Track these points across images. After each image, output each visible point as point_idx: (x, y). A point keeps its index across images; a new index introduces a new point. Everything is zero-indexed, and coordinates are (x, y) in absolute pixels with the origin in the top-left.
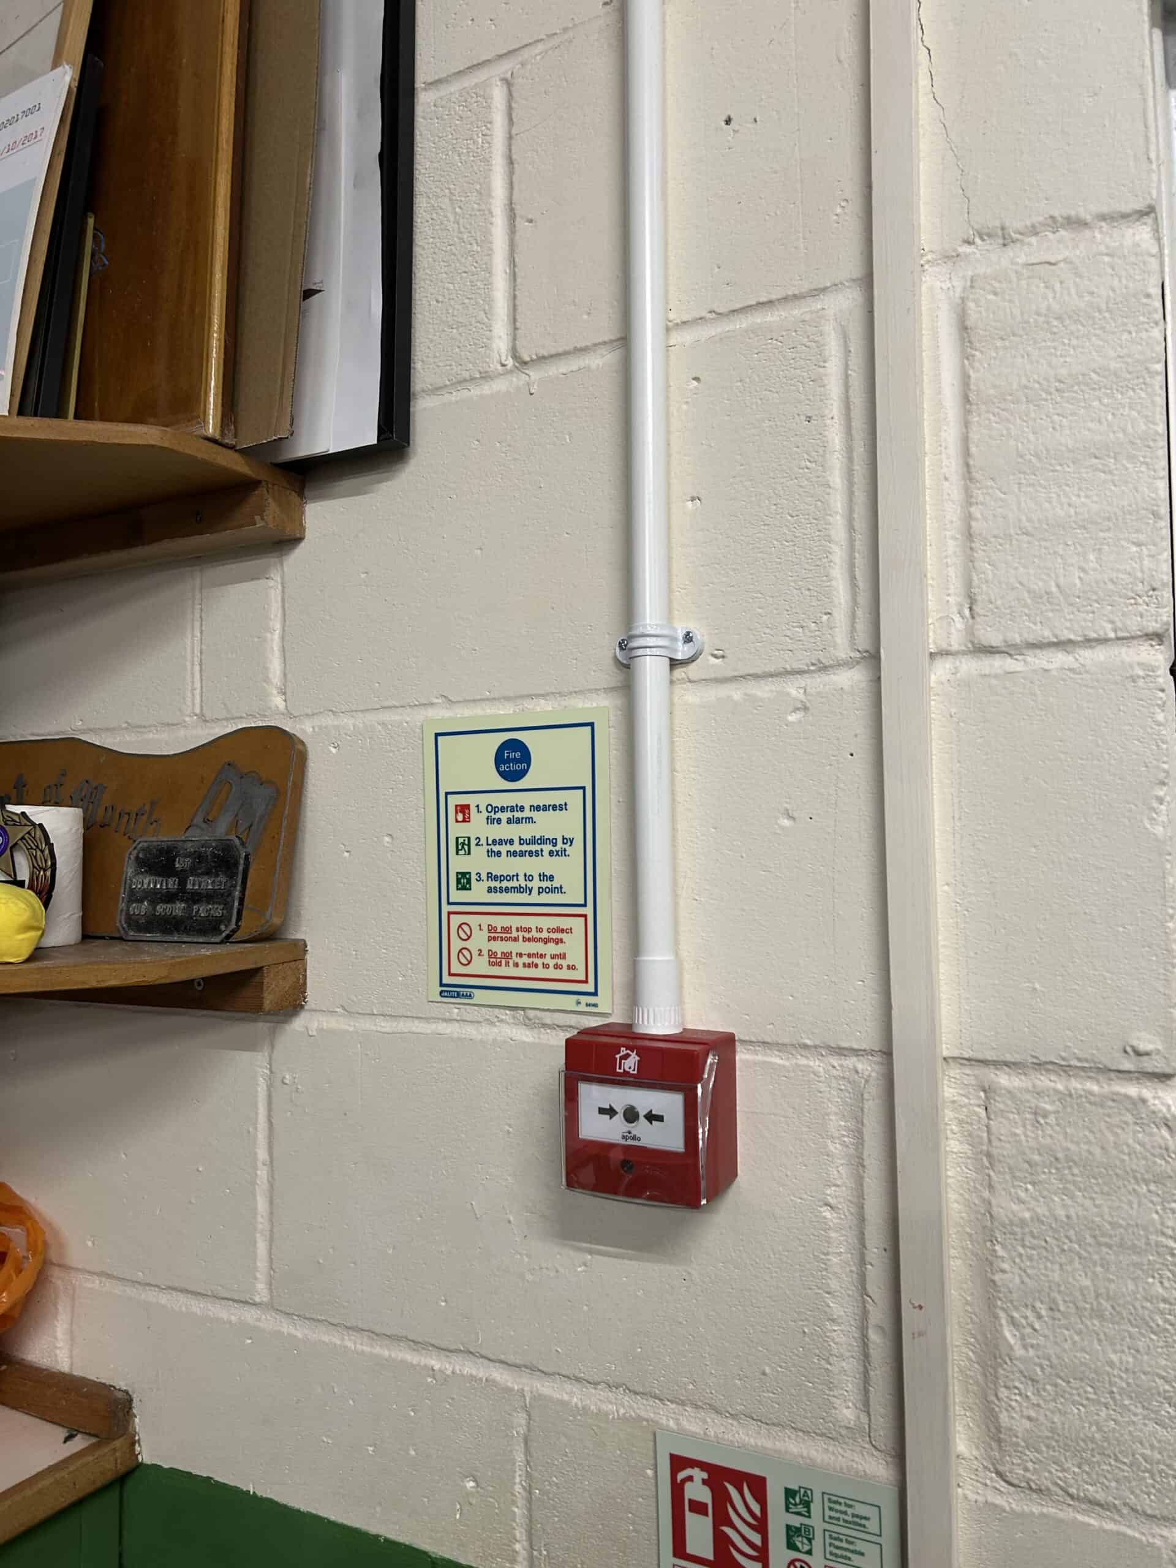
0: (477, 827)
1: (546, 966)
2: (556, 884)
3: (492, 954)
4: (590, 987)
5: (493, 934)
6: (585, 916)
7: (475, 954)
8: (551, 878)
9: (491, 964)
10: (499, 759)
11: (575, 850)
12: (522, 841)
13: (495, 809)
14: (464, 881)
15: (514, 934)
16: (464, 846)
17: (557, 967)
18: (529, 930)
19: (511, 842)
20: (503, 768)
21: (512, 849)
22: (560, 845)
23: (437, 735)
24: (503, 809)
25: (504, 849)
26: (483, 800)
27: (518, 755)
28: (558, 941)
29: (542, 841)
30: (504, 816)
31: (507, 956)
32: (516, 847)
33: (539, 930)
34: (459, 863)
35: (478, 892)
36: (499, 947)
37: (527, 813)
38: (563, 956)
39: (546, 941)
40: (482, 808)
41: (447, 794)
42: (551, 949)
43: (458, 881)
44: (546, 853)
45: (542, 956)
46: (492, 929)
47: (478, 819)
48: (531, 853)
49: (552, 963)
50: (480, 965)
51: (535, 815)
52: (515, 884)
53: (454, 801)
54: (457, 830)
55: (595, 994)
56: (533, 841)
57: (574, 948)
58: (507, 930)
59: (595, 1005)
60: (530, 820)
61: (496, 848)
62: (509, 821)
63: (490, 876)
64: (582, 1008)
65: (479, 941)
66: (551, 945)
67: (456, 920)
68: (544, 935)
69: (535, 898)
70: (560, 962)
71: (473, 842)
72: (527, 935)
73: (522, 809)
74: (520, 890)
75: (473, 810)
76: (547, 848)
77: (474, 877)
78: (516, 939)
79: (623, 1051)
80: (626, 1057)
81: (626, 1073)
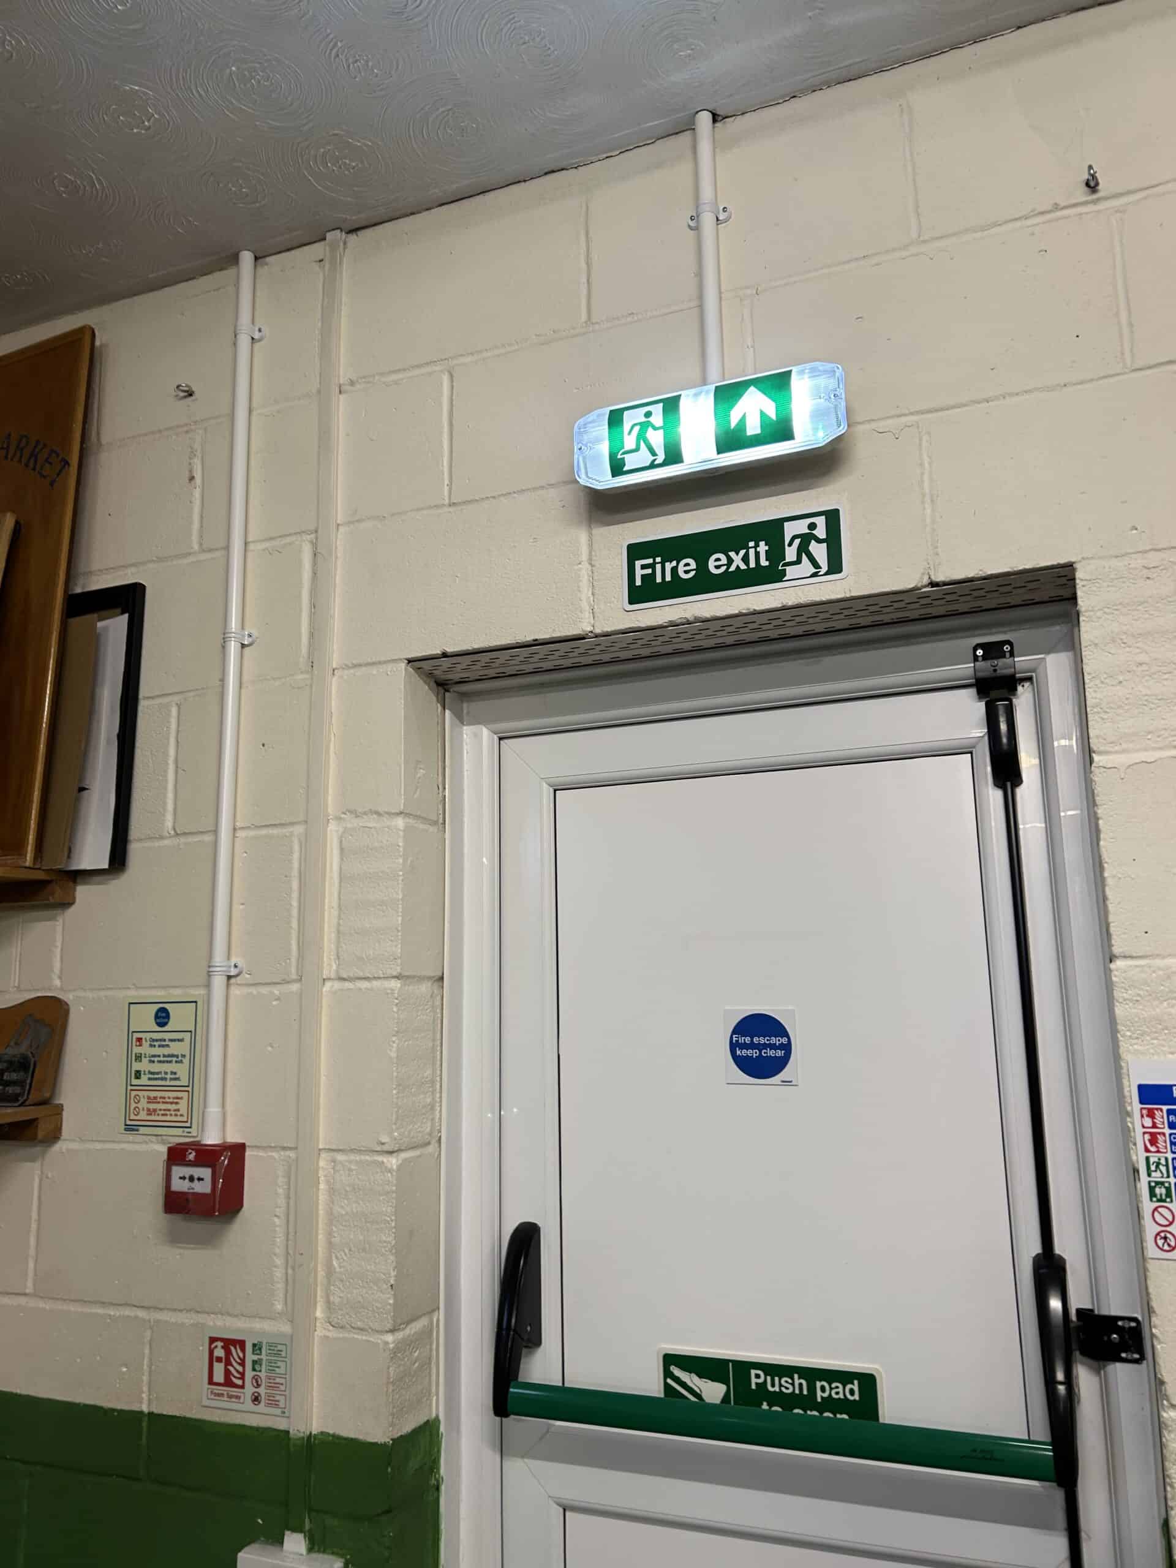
0: (145, 1049)
1: (171, 1115)
2: (177, 1076)
3: (149, 1110)
4: (188, 1125)
5: (150, 1100)
6: (188, 1091)
7: (141, 1109)
8: (175, 1073)
9: (148, 1114)
10: (157, 1017)
11: (186, 1061)
12: (164, 1056)
13: (154, 1040)
14: (138, 1075)
15: (158, 1100)
16: (139, 1058)
17: (176, 1115)
18: (164, 1098)
19: (159, 1056)
20: (158, 1021)
21: (159, 1059)
22: (180, 1058)
23: (130, 1003)
24: (157, 1040)
25: (156, 1059)
26: (149, 1036)
27: (164, 1015)
28: (177, 1103)
29: (173, 1056)
30: (156, 1044)
31: (155, 1110)
32: (162, 1059)
33: (169, 1098)
34: (136, 1066)
35: (144, 1080)
36: (152, 1106)
37: (167, 1043)
38: (178, 1110)
39: (172, 1103)
40: (148, 1039)
41: (133, 1032)
42: (174, 1107)
43: (135, 1074)
44: (174, 1062)
45: (169, 1110)
46: (149, 1098)
47: (146, 1044)
48: (167, 1062)
49: (173, 1113)
50: (143, 1115)
51: (170, 1043)
52: (160, 1076)
53: (136, 1035)
54: (137, 1050)
55: (190, 1127)
56: (169, 1056)
57: (183, 1106)
58: (155, 1098)
59: (190, 1133)
60: (168, 1046)
61: (152, 1059)
62: (159, 1046)
63: (151, 1073)
64: (185, 1134)
65: (143, 1104)
66: (174, 1105)
67: (134, 1093)
68: (171, 1100)
69: (168, 1083)
70: (176, 1112)
71: (143, 1055)
72: (164, 1100)
73: (165, 1040)
74: (162, 1079)
75: (144, 1040)
76: (174, 1059)
77: (142, 1073)
78: (159, 1102)
79: (190, 1151)
80: (190, 1153)
81: (190, 1161)
